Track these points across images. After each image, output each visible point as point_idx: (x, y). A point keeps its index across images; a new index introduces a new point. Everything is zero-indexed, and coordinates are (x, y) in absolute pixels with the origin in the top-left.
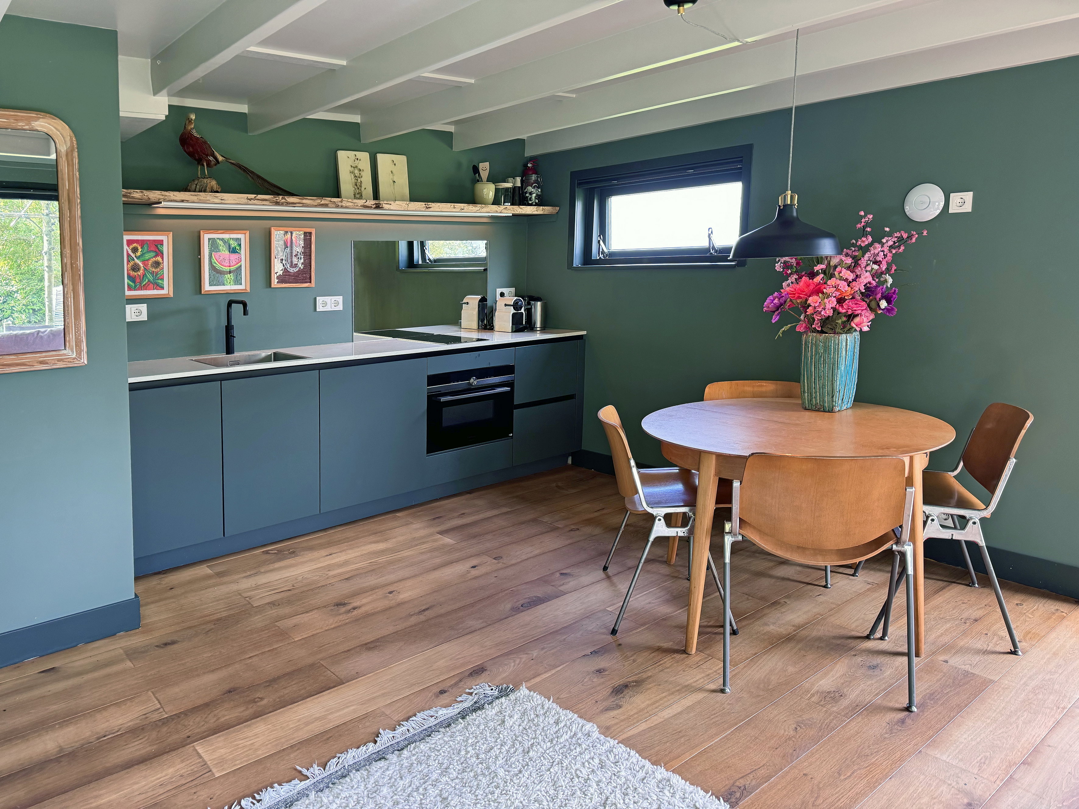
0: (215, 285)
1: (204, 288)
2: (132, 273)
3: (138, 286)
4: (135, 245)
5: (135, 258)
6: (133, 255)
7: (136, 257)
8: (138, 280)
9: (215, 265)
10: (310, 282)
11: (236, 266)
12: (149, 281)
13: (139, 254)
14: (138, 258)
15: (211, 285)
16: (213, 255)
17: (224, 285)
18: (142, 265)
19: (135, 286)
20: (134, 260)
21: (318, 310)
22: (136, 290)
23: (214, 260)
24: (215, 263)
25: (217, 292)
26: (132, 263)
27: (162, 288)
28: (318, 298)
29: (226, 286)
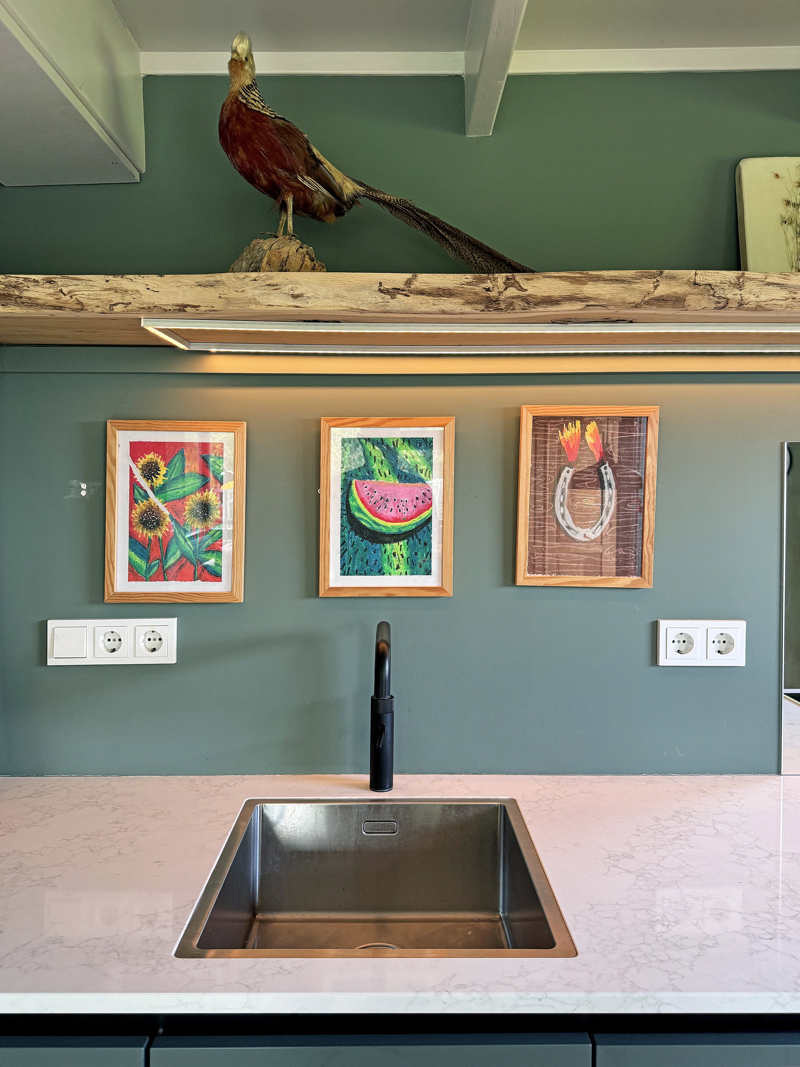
0: (357, 573)
1: (326, 579)
2: (144, 533)
3: (155, 569)
4: (151, 456)
5: (150, 493)
6: (145, 484)
7: (152, 488)
8: (156, 553)
9: (357, 515)
10: (641, 574)
11: (417, 520)
12: (183, 556)
13: (159, 481)
14: (159, 491)
15: (345, 572)
16: (353, 487)
17: (381, 572)
18: (166, 512)
19: (149, 569)
20: (147, 497)
21: (663, 661)
22: (151, 579)
23: (356, 501)
24: (359, 510)
25: (362, 593)
26: (141, 506)
27: (216, 576)
28: (664, 625)
29: (386, 577)
